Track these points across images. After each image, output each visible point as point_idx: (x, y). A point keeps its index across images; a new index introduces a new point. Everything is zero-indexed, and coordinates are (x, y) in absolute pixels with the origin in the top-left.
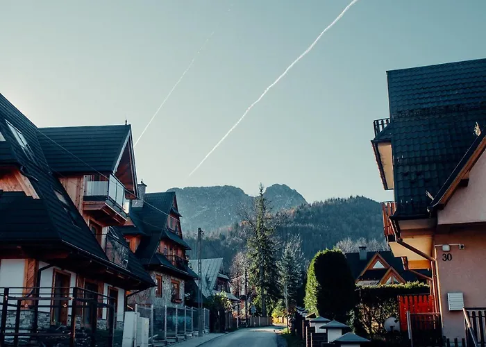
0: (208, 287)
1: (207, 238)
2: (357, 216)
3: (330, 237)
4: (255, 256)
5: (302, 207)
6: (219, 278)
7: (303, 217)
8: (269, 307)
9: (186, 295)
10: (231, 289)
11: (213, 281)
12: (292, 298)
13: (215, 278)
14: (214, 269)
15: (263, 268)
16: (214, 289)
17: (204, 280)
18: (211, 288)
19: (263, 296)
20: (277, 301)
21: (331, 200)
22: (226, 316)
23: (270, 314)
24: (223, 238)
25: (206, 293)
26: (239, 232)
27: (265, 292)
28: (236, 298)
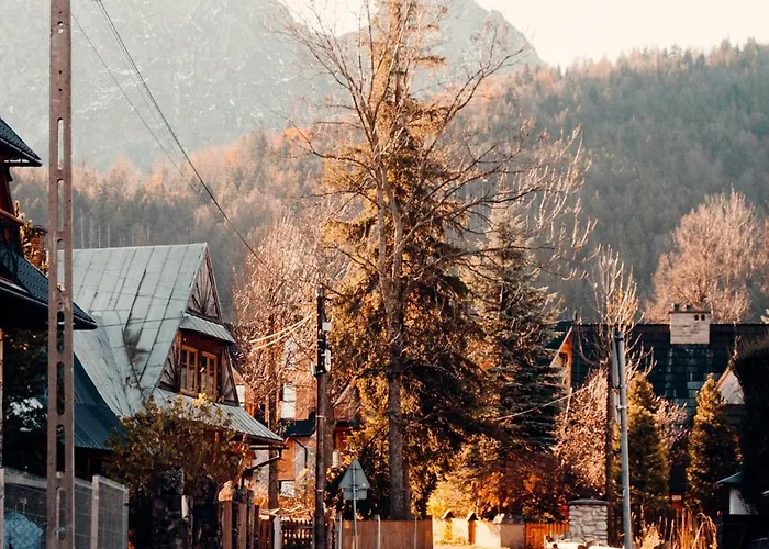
0: (136, 377)
1: (139, 194)
2: (746, 119)
3: (637, 200)
4: (361, 231)
5: (528, 78)
6: (186, 335)
7: (528, 123)
8: (421, 475)
9: (17, 408)
10: (241, 390)
11: (160, 345)
12: (518, 434)
13: (170, 334)
14: (163, 294)
15: (402, 289)
16: (162, 386)
17: (116, 338)
18: (149, 380)
19: (397, 422)
20: (456, 443)
21: (645, 56)
22: (225, 520)
23: (422, 505)
24: (208, 194)
25: (123, 403)
26: (271, 169)
27: (408, 404)
28: (259, 430)
